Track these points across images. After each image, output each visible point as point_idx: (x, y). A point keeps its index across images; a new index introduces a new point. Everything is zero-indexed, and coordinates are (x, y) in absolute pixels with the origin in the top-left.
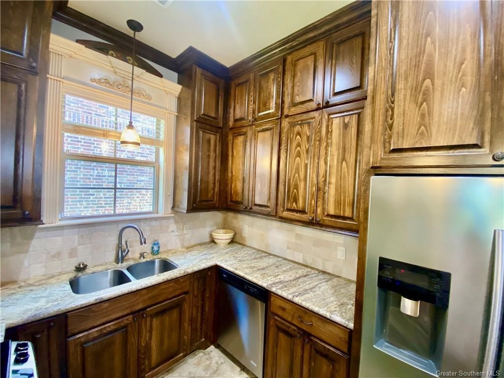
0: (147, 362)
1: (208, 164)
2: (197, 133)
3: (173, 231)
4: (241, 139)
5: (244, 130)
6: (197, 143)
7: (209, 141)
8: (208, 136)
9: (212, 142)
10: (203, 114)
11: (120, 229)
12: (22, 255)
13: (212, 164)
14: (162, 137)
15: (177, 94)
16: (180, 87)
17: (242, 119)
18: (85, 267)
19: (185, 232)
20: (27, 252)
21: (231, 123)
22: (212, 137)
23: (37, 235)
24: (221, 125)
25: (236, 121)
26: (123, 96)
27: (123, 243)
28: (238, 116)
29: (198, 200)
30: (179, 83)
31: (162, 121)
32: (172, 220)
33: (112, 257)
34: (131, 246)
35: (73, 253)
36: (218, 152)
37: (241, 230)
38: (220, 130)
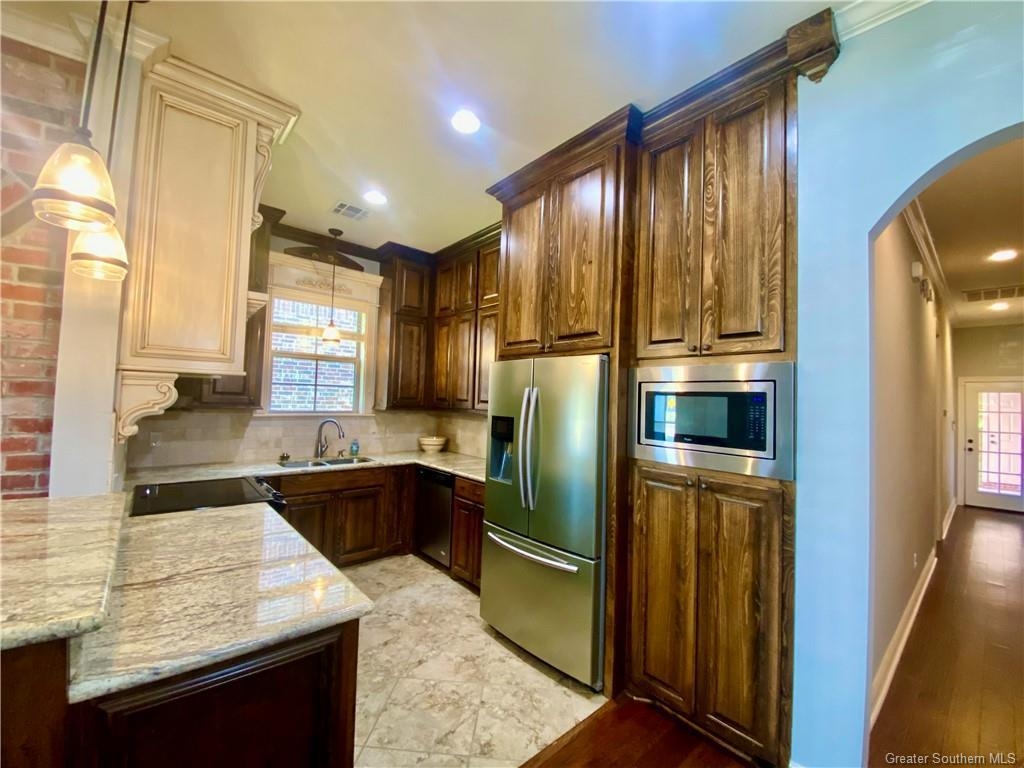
0: (342, 544)
1: (411, 358)
2: (398, 326)
3: (374, 433)
4: (445, 330)
5: (447, 320)
6: (398, 337)
7: (411, 333)
8: (410, 328)
9: (416, 334)
10: (405, 306)
11: (320, 424)
12: (238, 440)
13: (415, 357)
14: (363, 331)
15: (379, 285)
16: (382, 278)
17: (446, 309)
18: (288, 457)
19: (388, 435)
20: (242, 437)
21: (437, 313)
22: (415, 329)
23: (252, 423)
24: (426, 315)
25: (442, 310)
26: (325, 294)
27: (323, 440)
28: (443, 306)
29: (399, 396)
30: (381, 275)
31: (364, 315)
32: (373, 421)
33: (311, 452)
34: (331, 444)
35: (278, 443)
36: (422, 344)
37: (454, 436)
38: (425, 321)
